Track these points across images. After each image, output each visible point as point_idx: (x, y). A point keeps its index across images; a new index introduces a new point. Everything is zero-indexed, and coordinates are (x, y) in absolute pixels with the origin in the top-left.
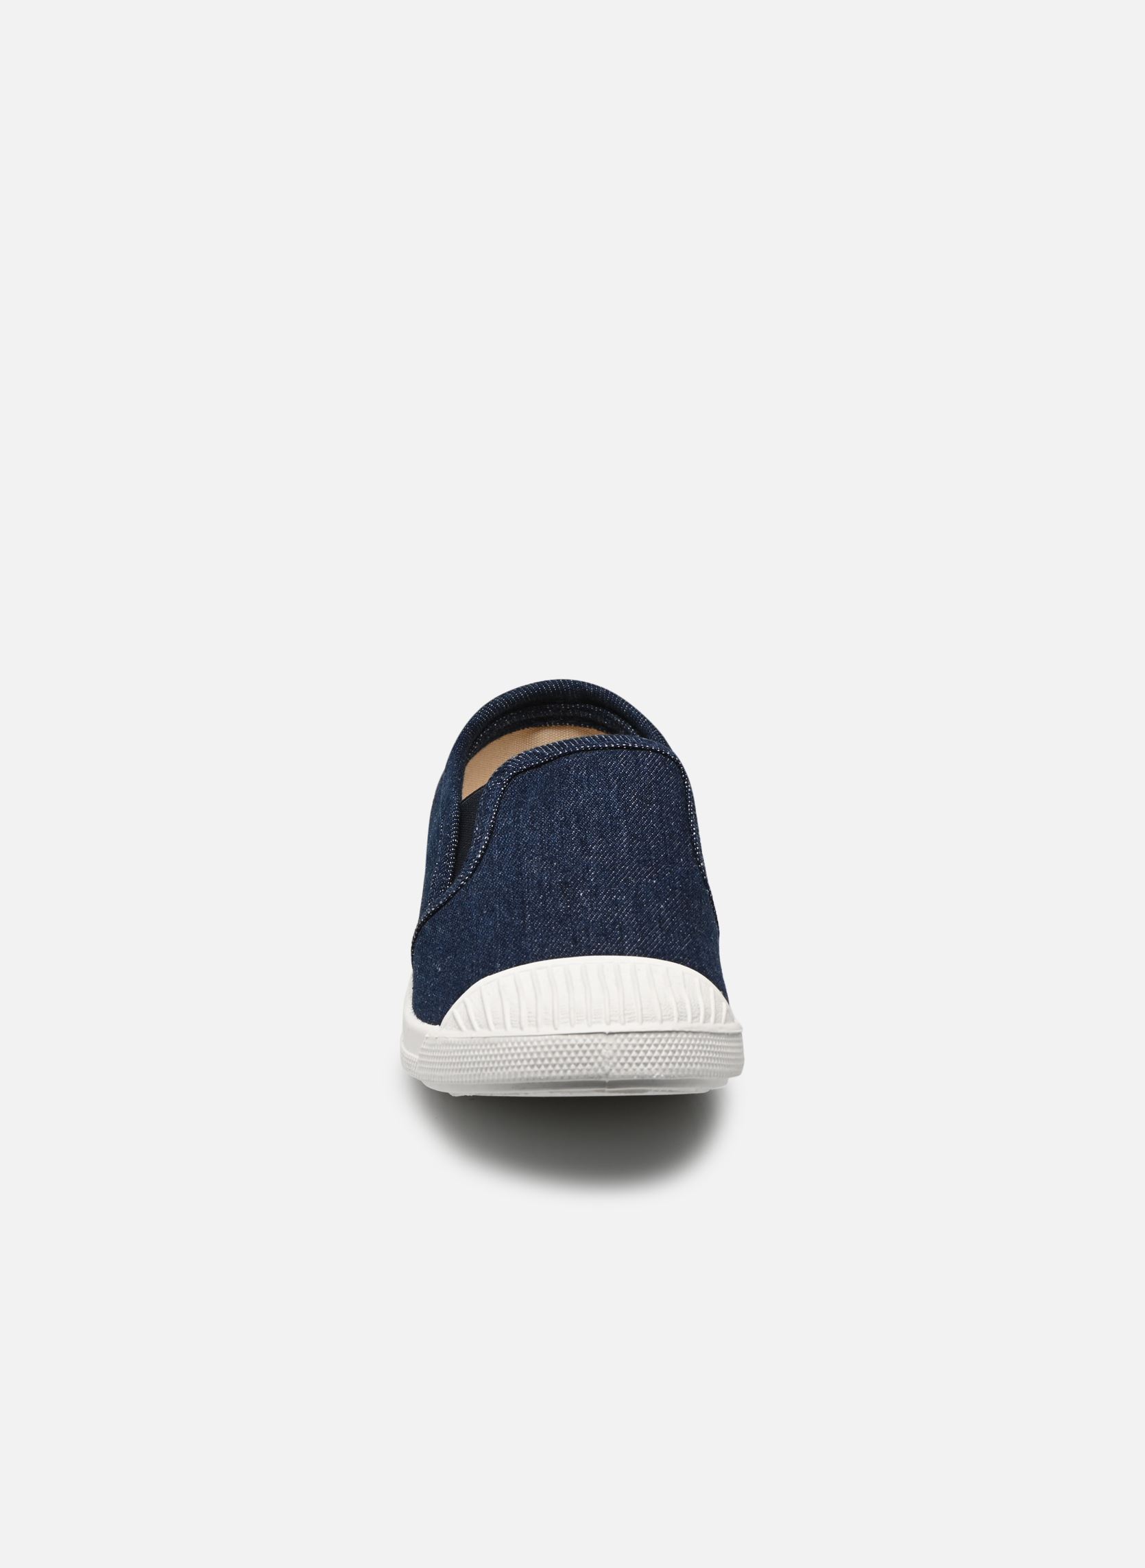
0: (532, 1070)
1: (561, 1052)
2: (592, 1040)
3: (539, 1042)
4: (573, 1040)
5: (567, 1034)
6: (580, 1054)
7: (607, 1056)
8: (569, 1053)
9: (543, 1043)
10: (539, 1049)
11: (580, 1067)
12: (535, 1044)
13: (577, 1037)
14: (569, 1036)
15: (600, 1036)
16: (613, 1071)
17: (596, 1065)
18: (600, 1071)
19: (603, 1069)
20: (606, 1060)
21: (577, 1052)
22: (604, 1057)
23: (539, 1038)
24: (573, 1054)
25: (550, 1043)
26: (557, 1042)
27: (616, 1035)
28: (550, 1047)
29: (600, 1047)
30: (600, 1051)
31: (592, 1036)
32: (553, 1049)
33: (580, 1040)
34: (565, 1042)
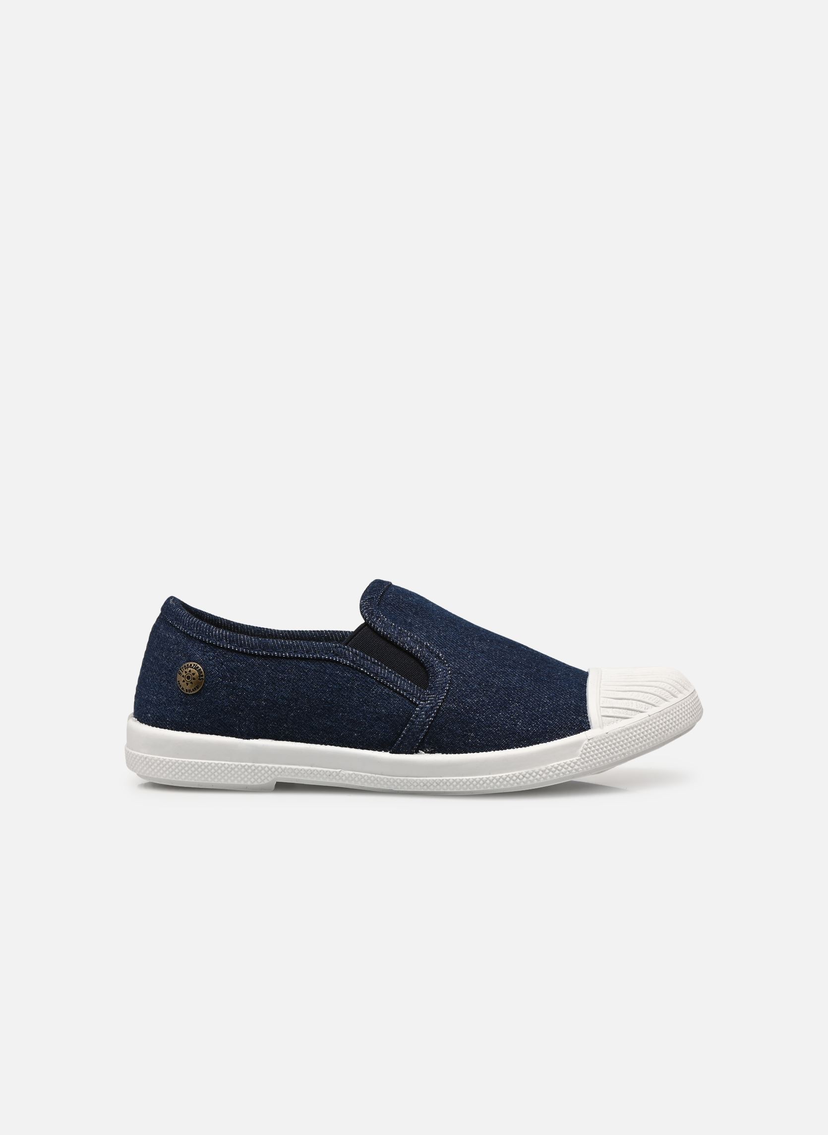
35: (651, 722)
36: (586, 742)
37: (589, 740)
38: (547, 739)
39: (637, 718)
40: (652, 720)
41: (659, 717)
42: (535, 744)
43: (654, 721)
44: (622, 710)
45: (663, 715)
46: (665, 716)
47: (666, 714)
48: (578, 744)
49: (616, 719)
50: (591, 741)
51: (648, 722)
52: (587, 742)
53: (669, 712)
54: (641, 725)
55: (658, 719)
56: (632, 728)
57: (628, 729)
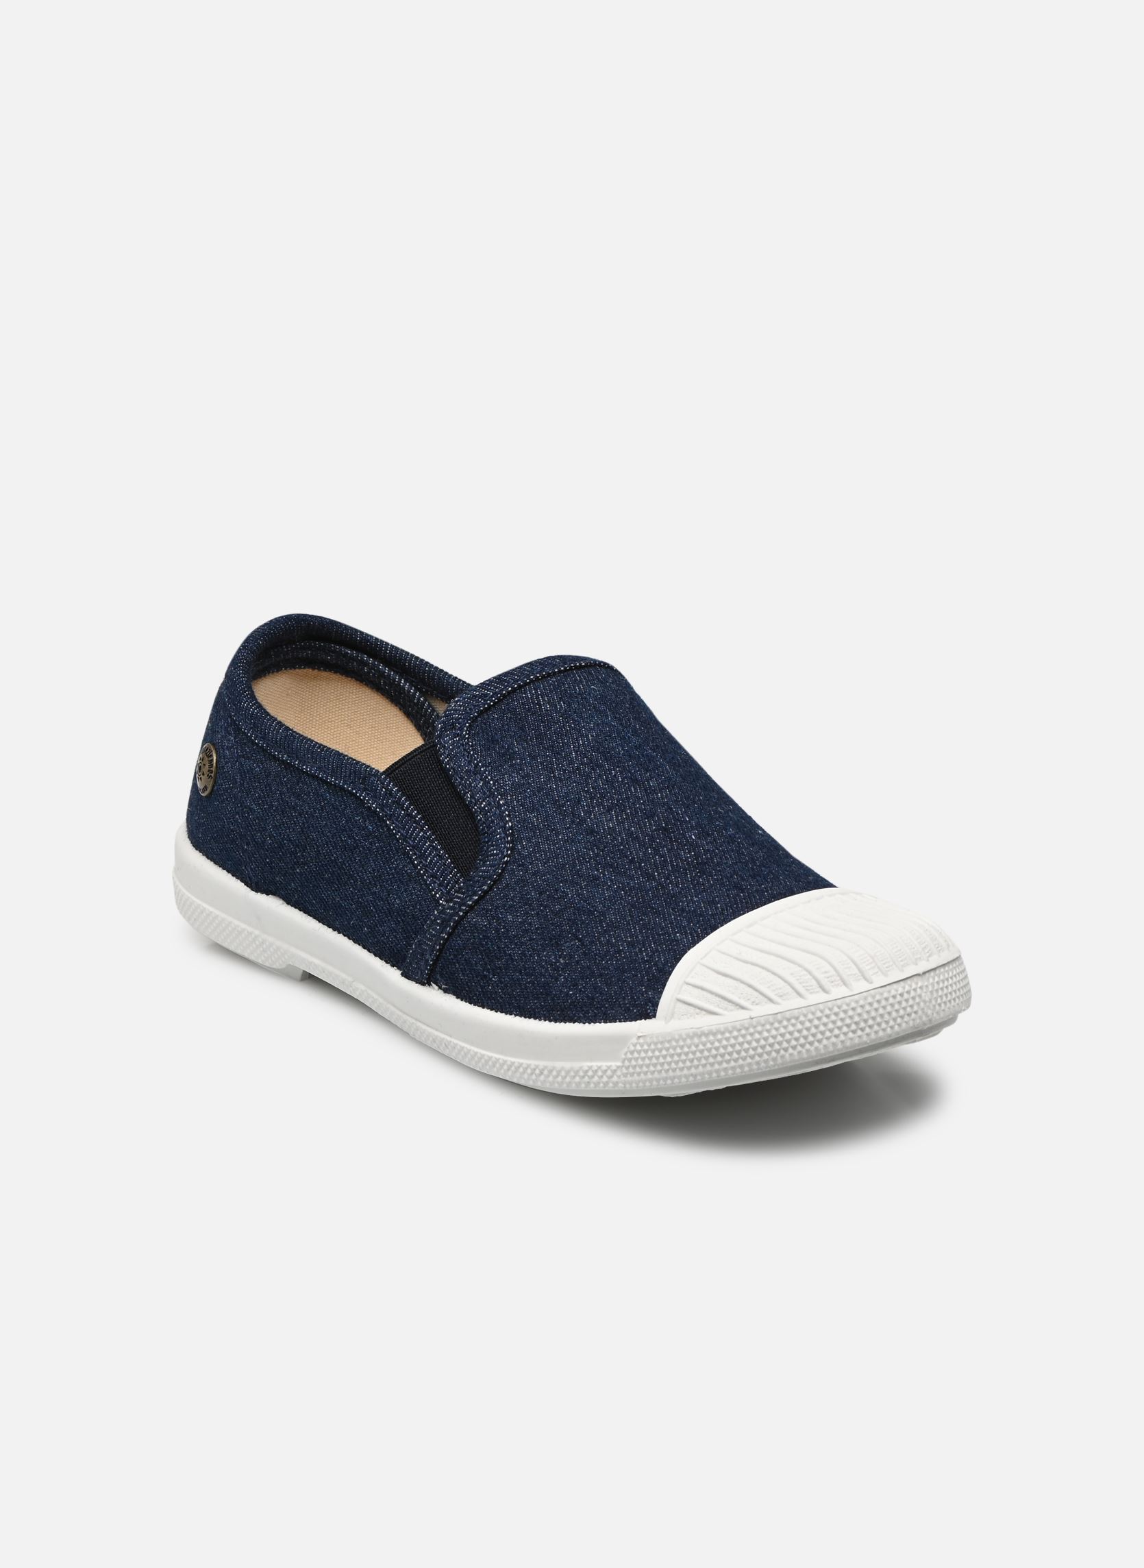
0: (855, 1035)
1: (884, 1007)
2: (911, 986)
3: (857, 1002)
4: (893, 990)
5: (885, 986)
6: (904, 1004)
7: (927, 999)
8: (892, 1005)
9: (862, 1002)
10: (859, 1010)
11: (906, 1018)
12: (853, 1005)
13: (895, 986)
14: (888, 987)
15: (915, 979)
16: (935, 1015)
17: (920, 1012)
18: (924, 1018)
19: (927, 1015)
20: (928, 1004)
21: (900, 1003)
22: (925, 1002)
23: (856, 997)
24: (897, 1007)
25: (870, 1000)
26: (878, 997)
27: (927, 974)
28: (871, 1004)
29: (919, 991)
30: (920, 996)
31: (909, 982)
32: (876, 1005)
33: (900, 988)
34: (886, 995)
35: (751, 1030)
36: (634, 1040)
37: (639, 1037)
38: (588, 1018)
39: (733, 1017)
40: (755, 1027)
41: (772, 1024)
42: (570, 1022)
43: (759, 1028)
44: (713, 996)
45: (780, 1022)
46: (785, 1023)
47: (788, 1020)
48: (622, 1040)
49: (698, 1011)
50: (641, 1040)
51: (747, 1029)
52: (636, 1041)
53: (797, 1018)
54: (730, 1032)
55: (768, 1027)
56: (714, 1034)
57: (707, 1035)
